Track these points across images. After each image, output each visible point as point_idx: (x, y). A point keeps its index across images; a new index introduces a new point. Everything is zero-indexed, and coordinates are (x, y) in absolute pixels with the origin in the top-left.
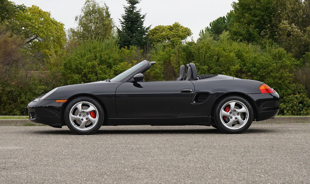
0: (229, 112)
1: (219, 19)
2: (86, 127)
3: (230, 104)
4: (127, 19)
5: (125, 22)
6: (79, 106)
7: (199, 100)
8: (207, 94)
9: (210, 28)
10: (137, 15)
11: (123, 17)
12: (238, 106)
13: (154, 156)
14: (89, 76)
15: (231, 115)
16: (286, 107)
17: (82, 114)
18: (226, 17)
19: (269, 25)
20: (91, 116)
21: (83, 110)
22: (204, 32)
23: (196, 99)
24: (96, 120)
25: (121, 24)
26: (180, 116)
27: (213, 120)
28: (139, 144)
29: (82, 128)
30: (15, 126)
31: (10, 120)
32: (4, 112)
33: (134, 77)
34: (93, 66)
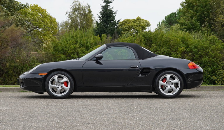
0: (165, 83)
1: (171, 14)
2: (61, 93)
3: (166, 76)
4: (103, 14)
5: (102, 17)
6: (56, 78)
7: (143, 73)
8: (149, 69)
9: (165, 20)
10: (111, 11)
11: (100, 13)
12: (172, 78)
13: (103, 115)
14: (72, 55)
15: (167, 85)
16: (217, 79)
17: (58, 84)
18: (176, 13)
19: (207, 19)
20: (65, 85)
21: (58, 81)
22: (161, 24)
23: (141, 73)
24: (68, 88)
25: (99, 18)
26: (129, 86)
27: (154, 88)
28: (96, 106)
29: (58, 94)
30: (12, 92)
31: (9, 88)
32: (10, 82)
33: (96, 57)
34: (75, 49)
